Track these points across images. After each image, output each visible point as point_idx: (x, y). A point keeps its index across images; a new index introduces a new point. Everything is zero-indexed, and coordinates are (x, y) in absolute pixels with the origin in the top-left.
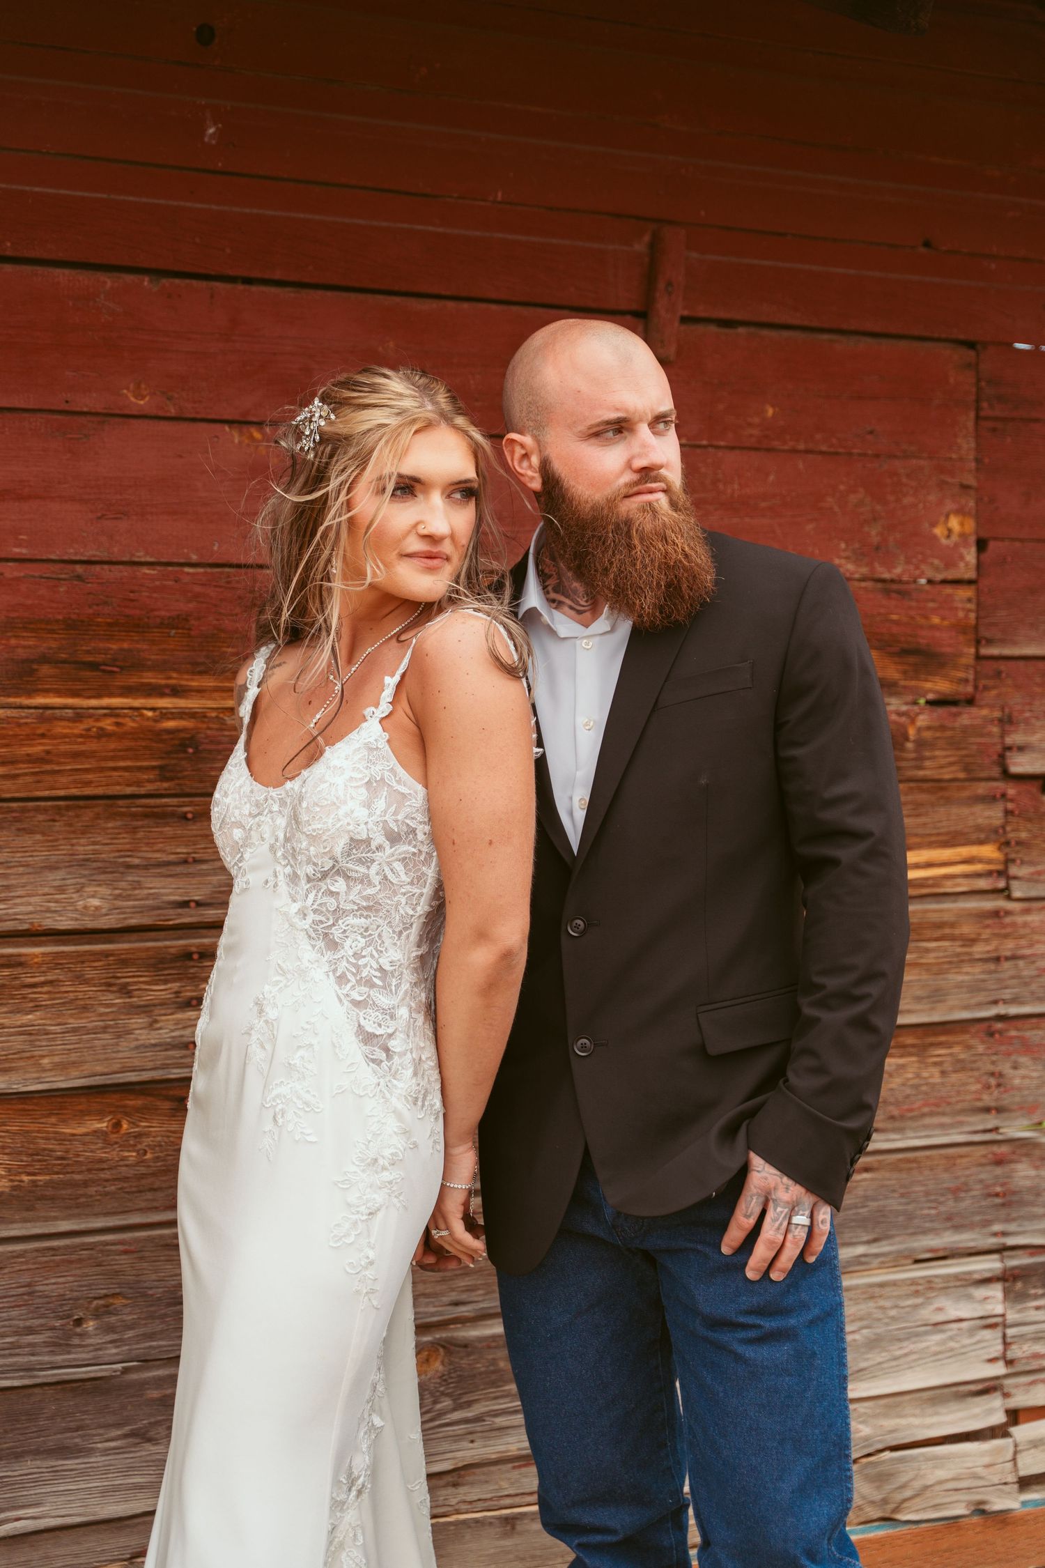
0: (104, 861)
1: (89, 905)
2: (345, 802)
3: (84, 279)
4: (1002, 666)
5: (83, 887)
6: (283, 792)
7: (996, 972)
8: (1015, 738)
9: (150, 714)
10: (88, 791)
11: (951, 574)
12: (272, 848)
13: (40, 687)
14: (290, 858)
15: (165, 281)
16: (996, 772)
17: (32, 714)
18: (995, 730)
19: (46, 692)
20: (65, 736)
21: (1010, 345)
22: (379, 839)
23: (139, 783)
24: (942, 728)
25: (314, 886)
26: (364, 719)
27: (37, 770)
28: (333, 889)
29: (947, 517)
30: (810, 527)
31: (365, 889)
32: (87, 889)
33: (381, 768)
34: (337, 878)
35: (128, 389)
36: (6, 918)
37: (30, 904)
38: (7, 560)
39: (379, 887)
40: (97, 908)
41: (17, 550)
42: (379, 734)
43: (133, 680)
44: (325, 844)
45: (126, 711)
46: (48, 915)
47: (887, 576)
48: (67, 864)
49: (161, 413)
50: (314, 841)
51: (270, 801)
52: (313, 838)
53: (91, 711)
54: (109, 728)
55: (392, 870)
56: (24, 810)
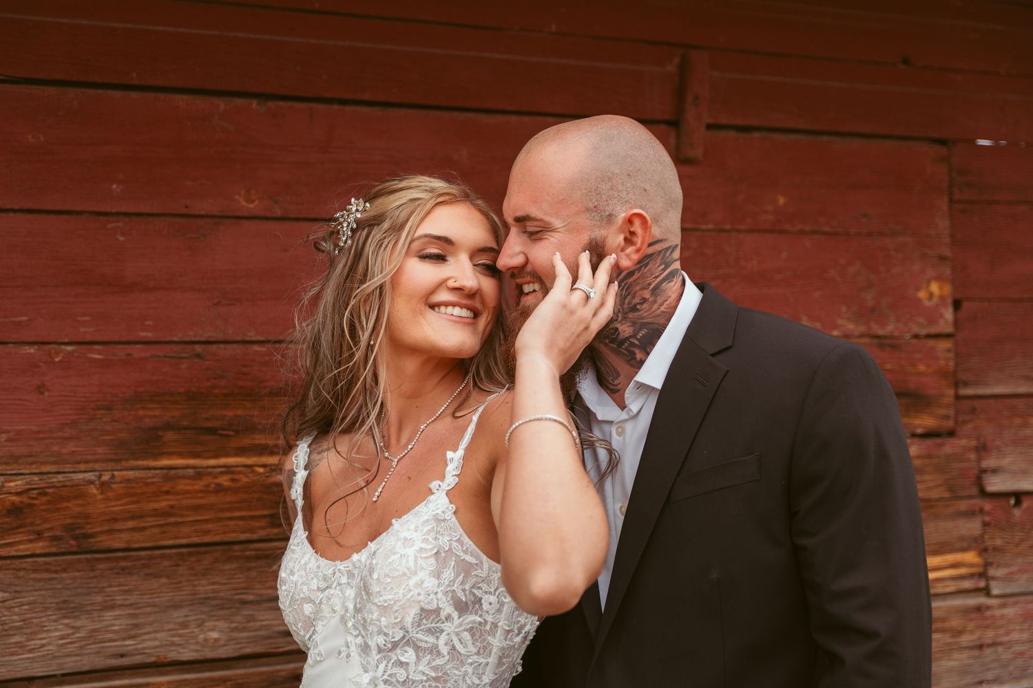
0: (222, 598)
1: (208, 637)
2: (415, 573)
3: (200, 102)
4: (977, 403)
5: (203, 622)
6: (350, 565)
7: (979, 657)
8: (990, 462)
9: (261, 470)
10: (207, 539)
11: (933, 330)
12: (343, 620)
13: (165, 451)
14: (361, 629)
15: (271, 104)
16: (974, 491)
17: (157, 474)
18: (973, 456)
19: (170, 455)
20: (187, 492)
21: (973, 142)
22: (448, 609)
23: (252, 530)
24: (930, 456)
25: (384, 657)
26: (431, 492)
27: (162, 522)
28: (402, 659)
29: (928, 282)
30: (817, 294)
31: (434, 660)
32: (207, 624)
33: (448, 539)
34: (407, 648)
35: (240, 195)
36: (136, 652)
37: (156, 639)
38: (136, 343)
39: (447, 658)
40: (216, 640)
41: (143, 334)
42: (445, 506)
43: (247, 441)
44: (396, 614)
45: (240, 469)
46: (173, 648)
47: (881, 332)
48: (189, 603)
49: (268, 215)
50: (385, 612)
51: (338, 574)
52: (385, 609)
53: (210, 470)
54: (226, 484)
55: (460, 640)
56: (151, 558)
